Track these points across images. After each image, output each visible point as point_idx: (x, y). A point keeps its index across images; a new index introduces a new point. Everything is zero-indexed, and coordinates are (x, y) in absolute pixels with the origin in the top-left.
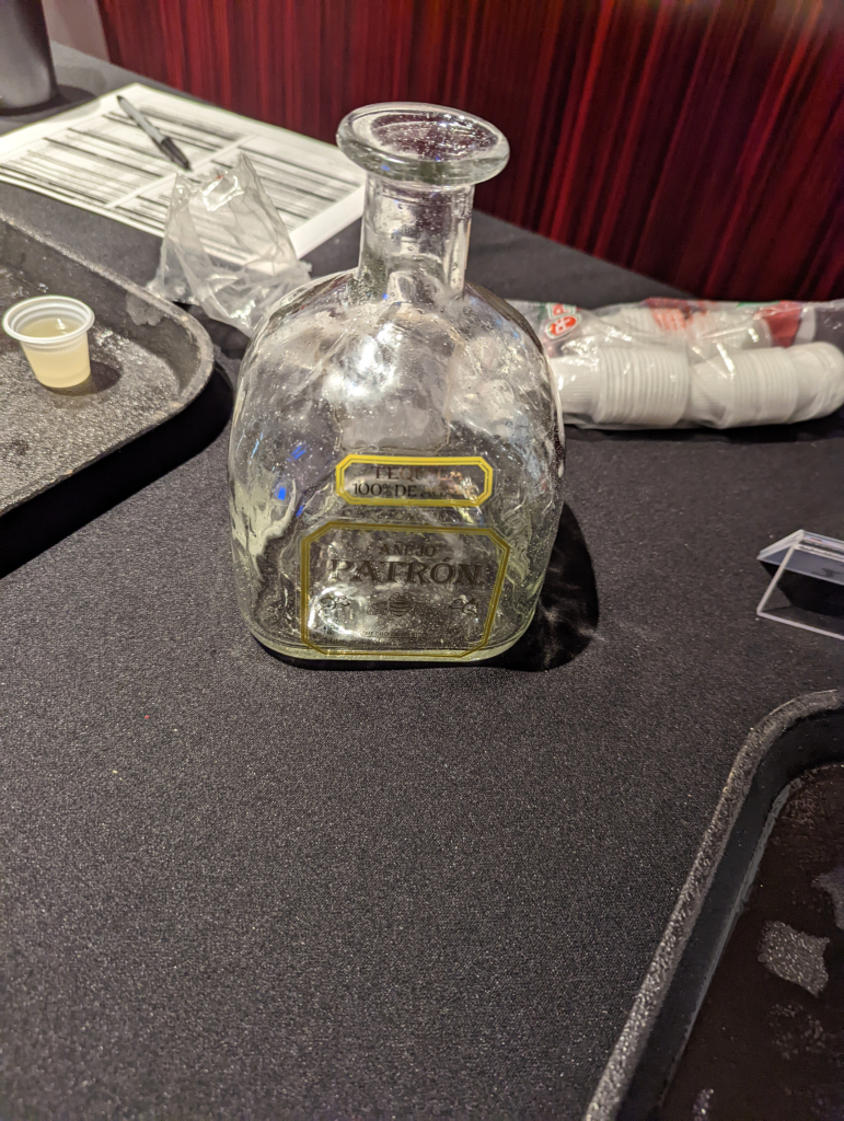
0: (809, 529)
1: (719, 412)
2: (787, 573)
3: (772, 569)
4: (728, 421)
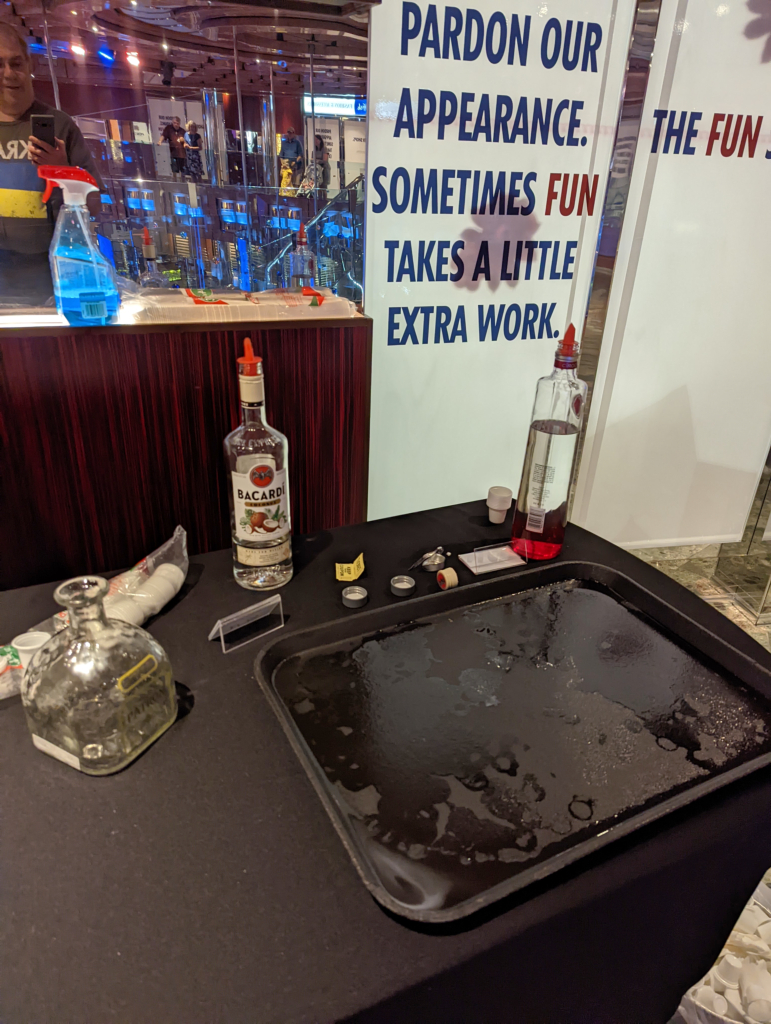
0: (221, 618)
1: (153, 608)
2: (225, 636)
3: (218, 639)
4: (158, 609)
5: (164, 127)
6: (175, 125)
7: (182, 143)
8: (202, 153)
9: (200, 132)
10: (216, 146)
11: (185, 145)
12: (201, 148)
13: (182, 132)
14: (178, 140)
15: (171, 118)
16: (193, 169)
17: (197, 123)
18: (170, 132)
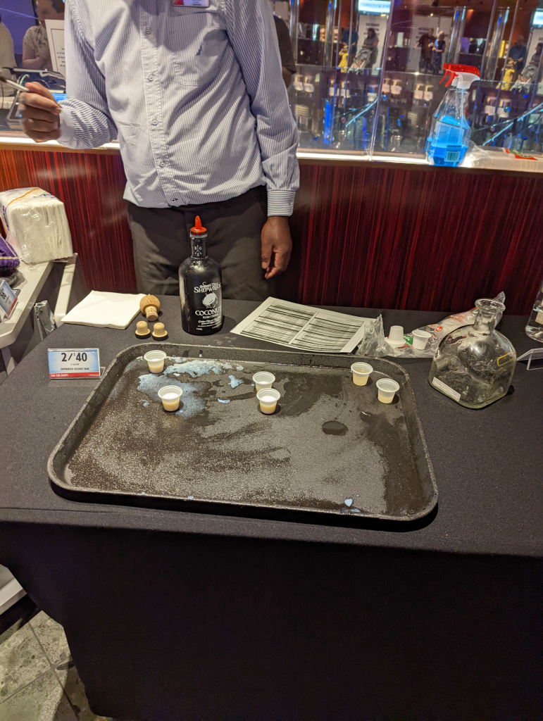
5: (420, 36)
6: (430, 34)
7: (432, 47)
8: (444, 55)
9: (445, 39)
10: (454, 49)
11: (434, 49)
12: (443, 52)
13: (433, 39)
14: (429, 45)
15: (428, 29)
16: (435, 66)
17: (446, 33)
18: (425, 39)
